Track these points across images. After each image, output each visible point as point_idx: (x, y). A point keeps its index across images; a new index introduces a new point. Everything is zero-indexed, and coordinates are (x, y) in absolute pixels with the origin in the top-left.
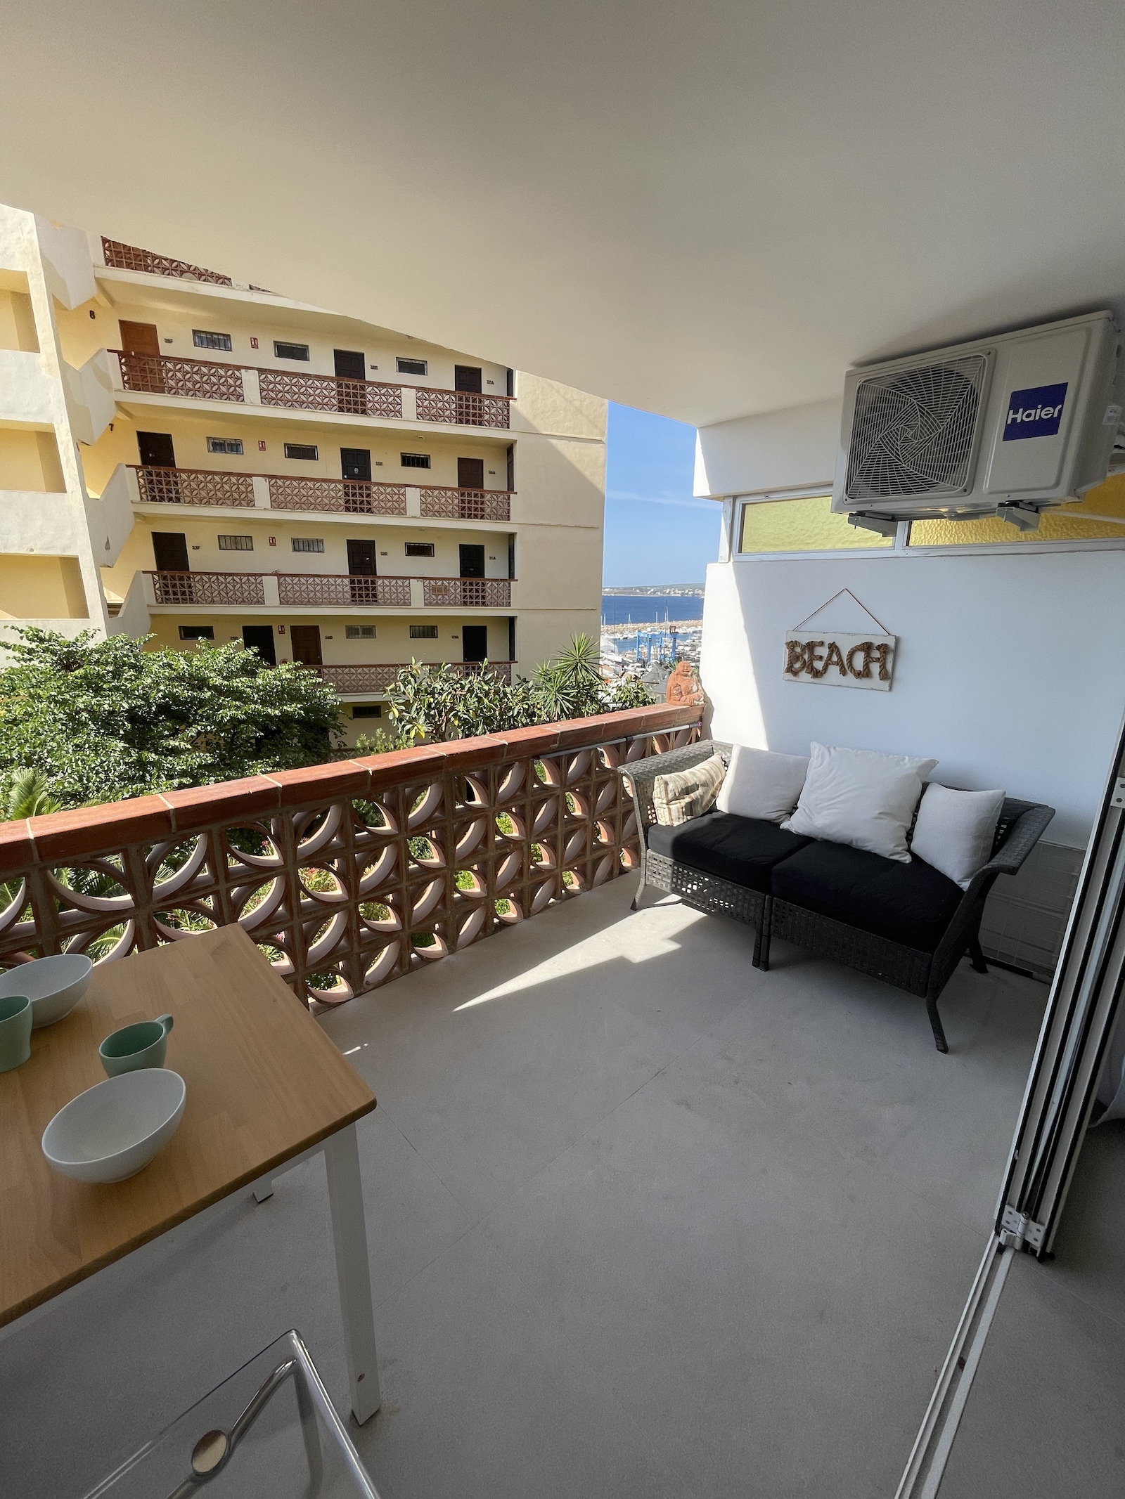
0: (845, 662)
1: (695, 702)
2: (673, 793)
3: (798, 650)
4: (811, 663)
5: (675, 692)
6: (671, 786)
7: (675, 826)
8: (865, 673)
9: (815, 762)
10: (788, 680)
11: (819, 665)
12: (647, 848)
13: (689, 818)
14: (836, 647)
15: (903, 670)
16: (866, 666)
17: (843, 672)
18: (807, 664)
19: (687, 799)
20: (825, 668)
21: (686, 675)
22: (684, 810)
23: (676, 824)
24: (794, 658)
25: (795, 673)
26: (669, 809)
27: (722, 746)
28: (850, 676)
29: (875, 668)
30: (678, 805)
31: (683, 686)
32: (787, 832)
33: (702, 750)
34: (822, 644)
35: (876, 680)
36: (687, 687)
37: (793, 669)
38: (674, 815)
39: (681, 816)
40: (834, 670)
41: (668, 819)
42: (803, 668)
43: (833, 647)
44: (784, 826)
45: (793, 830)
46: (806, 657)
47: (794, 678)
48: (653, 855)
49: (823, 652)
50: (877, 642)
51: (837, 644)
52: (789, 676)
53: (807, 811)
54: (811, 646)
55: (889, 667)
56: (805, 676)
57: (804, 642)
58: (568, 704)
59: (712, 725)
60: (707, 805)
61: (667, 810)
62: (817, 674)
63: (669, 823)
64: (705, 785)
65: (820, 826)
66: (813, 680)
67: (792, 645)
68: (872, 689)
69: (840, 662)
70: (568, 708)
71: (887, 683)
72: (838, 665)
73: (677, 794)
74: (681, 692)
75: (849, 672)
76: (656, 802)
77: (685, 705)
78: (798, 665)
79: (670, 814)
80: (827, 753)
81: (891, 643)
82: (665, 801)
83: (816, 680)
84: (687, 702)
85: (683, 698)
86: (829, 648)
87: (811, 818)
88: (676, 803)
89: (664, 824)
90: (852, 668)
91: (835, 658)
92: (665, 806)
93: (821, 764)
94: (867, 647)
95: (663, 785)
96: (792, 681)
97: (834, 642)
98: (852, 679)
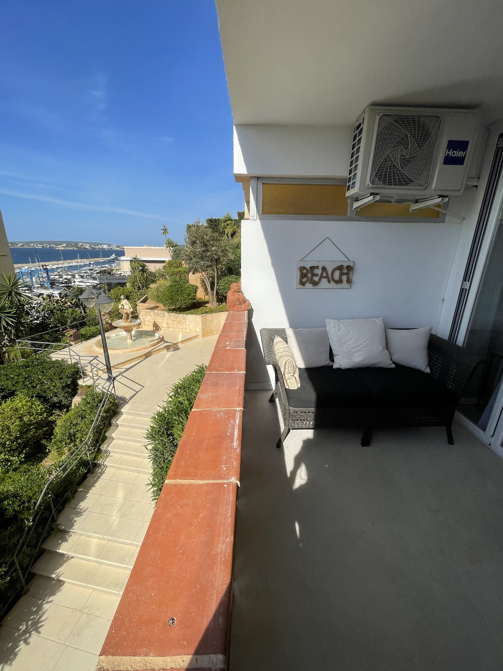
0: (330, 276)
3: (305, 271)
4: (312, 279)
8: (340, 281)
10: (299, 288)
11: (316, 279)
14: (326, 269)
15: (356, 277)
16: (340, 278)
17: (329, 282)
18: (310, 279)
20: (320, 280)
23: (299, 385)
24: (303, 276)
25: (303, 284)
28: (332, 282)
29: (344, 278)
31: (241, 299)
34: (318, 267)
35: (345, 284)
36: (243, 299)
37: (302, 282)
39: (299, 380)
40: (324, 281)
42: (308, 281)
43: (324, 269)
44: (335, 367)
45: (342, 367)
46: (309, 275)
47: (303, 287)
49: (319, 272)
50: (345, 265)
51: (326, 267)
52: (301, 286)
54: (312, 268)
55: (350, 277)
56: (309, 285)
57: (308, 267)
62: (315, 284)
66: (313, 287)
67: (302, 269)
68: (342, 288)
69: (327, 277)
71: (349, 285)
74: (240, 303)
75: (331, 281)
78: (304, 280)
81: (352, 265)
83: (315, 287)
84: (245, 308)
85: (242, 307)
86: (322, 270)
90: (334, 279)
91: (325, 275)
94: (340, 268)
96: (301, 288)
97: (324, 266)
98: (333, 284)
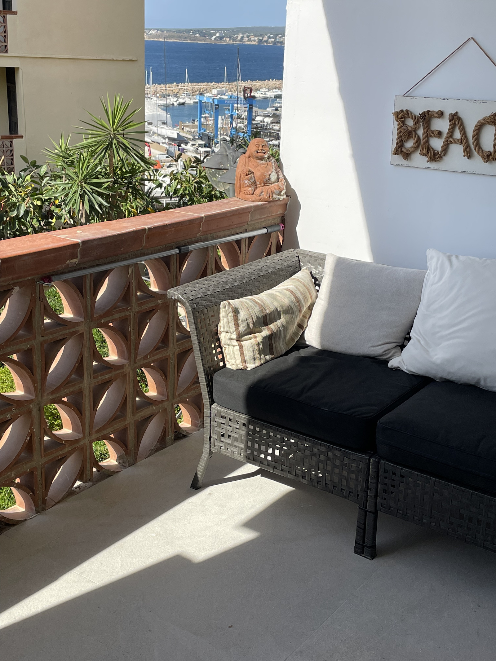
0: (471, 141)
1: (274, 196)
2: (245, 324)
3: (410, 123)
4: (428, 141)
5: (246, 182)
6: (242, 315)
7: (249, 369)
9: (432, 276)
10: (398, 165)
11: (437, 144)
12: (212, 401)
13: (268, 357)
14: (459, 119)
17: (468, 154)
18: (422, 143)
19: (265, 332)
20: (446, 148)
21: (261, 159)
22: (261, 347)
23: (251, 366)
24: (405, 134)
25: (407, 156)
26: (241, 347)
27: (311, 256)
28: (477, 158)
30: (253, 341)
31: (257, 174)
32: (398, 371)
33: (285, 264)
34: (441, 114)
36: (262, 174)
37: (404, 150)
38: (248, 354)
39: (258, 355)
40: (457, 150)
41: (239, 361)
42: (417, 148)
43: (456, 120)
44: (393, 363)
45: (404, 368)
46: (421, 132)
47: (405, 162)
48: (218, 410)
49: (442, 125)
51: (461, 115)
52: (399, 159)
53: (422, 342)
54: (427, 116)
56: (419, 159)
57: (418, 110)
58: (100, 199)
59: (298, 229)
60: (292, 339)
61: (238, 347)
62: (435, 156)
63: (240, 367)
64: (289, 311)
65: (439, 362)
66: (429, 165)
67: (402, 116)
69: (464, 141)
70: (100, 205)
72: (461, 143)
73: (251, 326)
74: (255, 183)
75: (475, 153)
76: (223, 337)
77: (260, 200)
78: (410, 144)
79: (242, 353)
80: (447, 263)
82: (234, 336)
83: (434, 165)
84: (264, 196)
85: (258, 191)
86: (450, 121)
87: (427, 352)
88: (250, 339)
89: (234, 368)
90: (480, 148)
91: (457, 135)
92: (235, 343)
93: (440, 279)
95: (231, 314)
96: (402, 166)
97: (457, 113)
98: (478, 162)
